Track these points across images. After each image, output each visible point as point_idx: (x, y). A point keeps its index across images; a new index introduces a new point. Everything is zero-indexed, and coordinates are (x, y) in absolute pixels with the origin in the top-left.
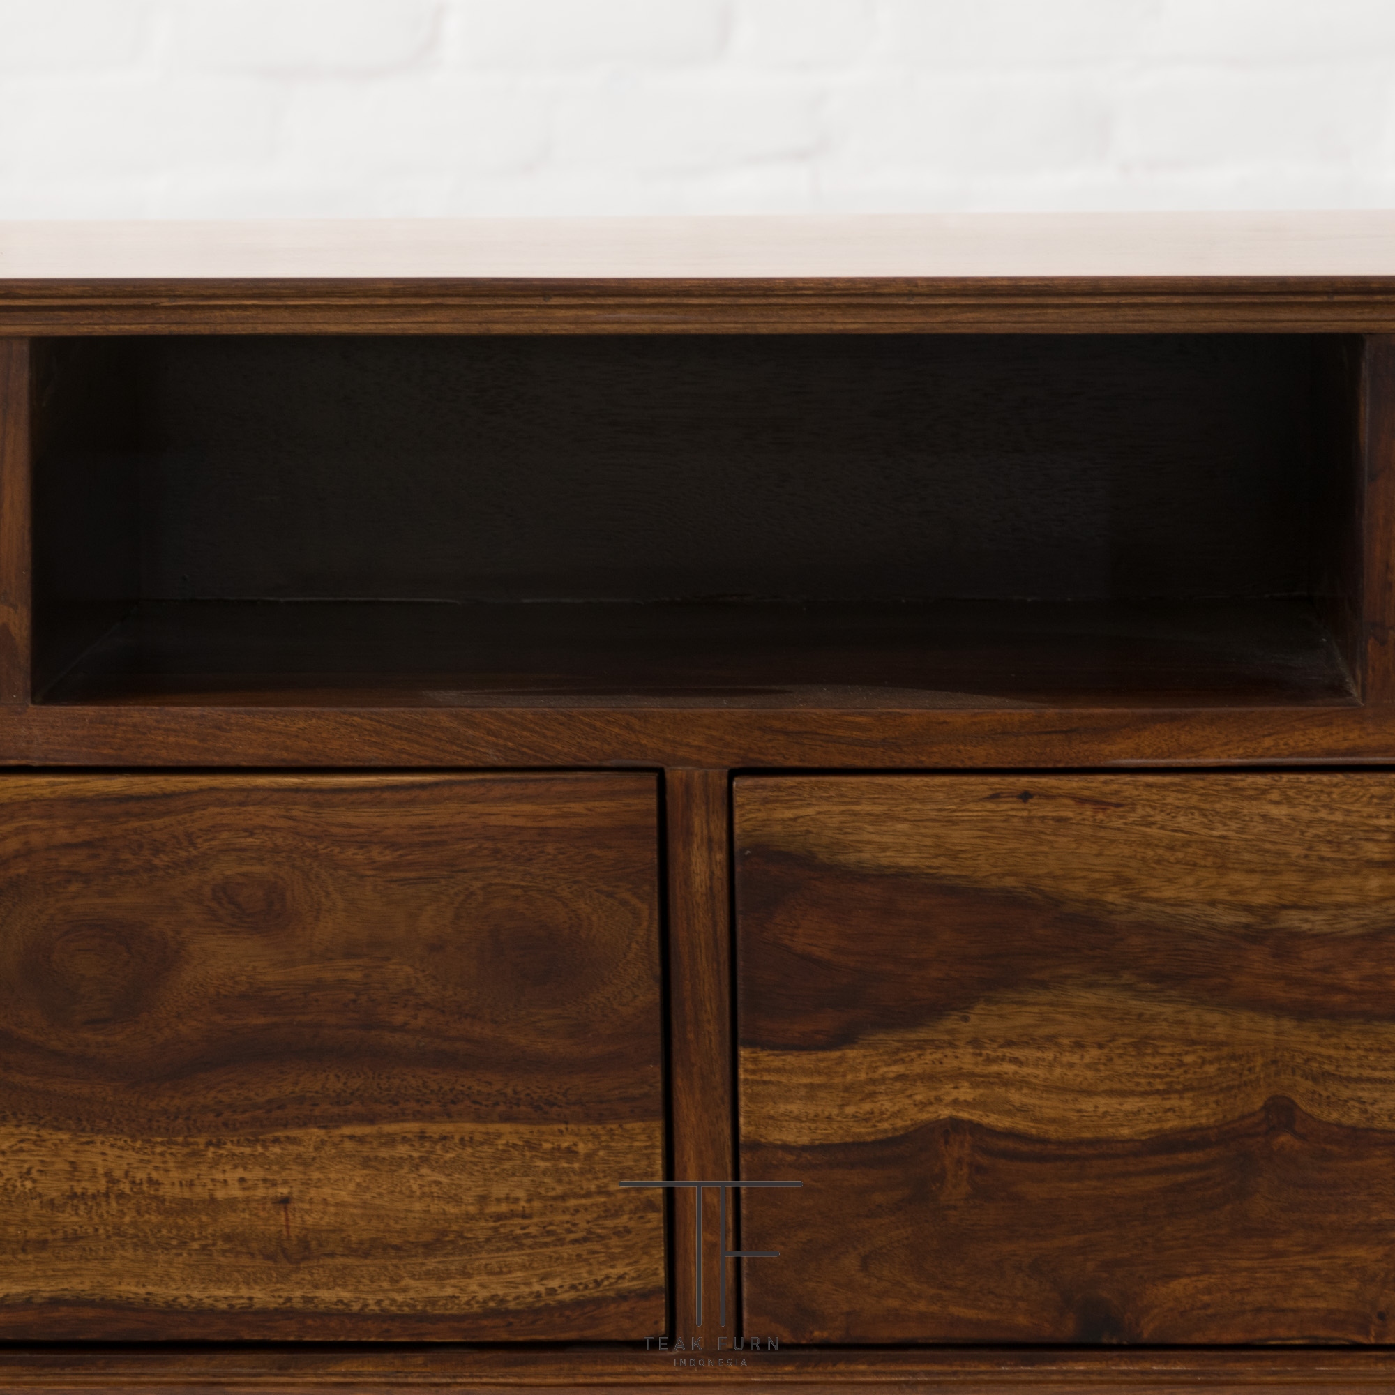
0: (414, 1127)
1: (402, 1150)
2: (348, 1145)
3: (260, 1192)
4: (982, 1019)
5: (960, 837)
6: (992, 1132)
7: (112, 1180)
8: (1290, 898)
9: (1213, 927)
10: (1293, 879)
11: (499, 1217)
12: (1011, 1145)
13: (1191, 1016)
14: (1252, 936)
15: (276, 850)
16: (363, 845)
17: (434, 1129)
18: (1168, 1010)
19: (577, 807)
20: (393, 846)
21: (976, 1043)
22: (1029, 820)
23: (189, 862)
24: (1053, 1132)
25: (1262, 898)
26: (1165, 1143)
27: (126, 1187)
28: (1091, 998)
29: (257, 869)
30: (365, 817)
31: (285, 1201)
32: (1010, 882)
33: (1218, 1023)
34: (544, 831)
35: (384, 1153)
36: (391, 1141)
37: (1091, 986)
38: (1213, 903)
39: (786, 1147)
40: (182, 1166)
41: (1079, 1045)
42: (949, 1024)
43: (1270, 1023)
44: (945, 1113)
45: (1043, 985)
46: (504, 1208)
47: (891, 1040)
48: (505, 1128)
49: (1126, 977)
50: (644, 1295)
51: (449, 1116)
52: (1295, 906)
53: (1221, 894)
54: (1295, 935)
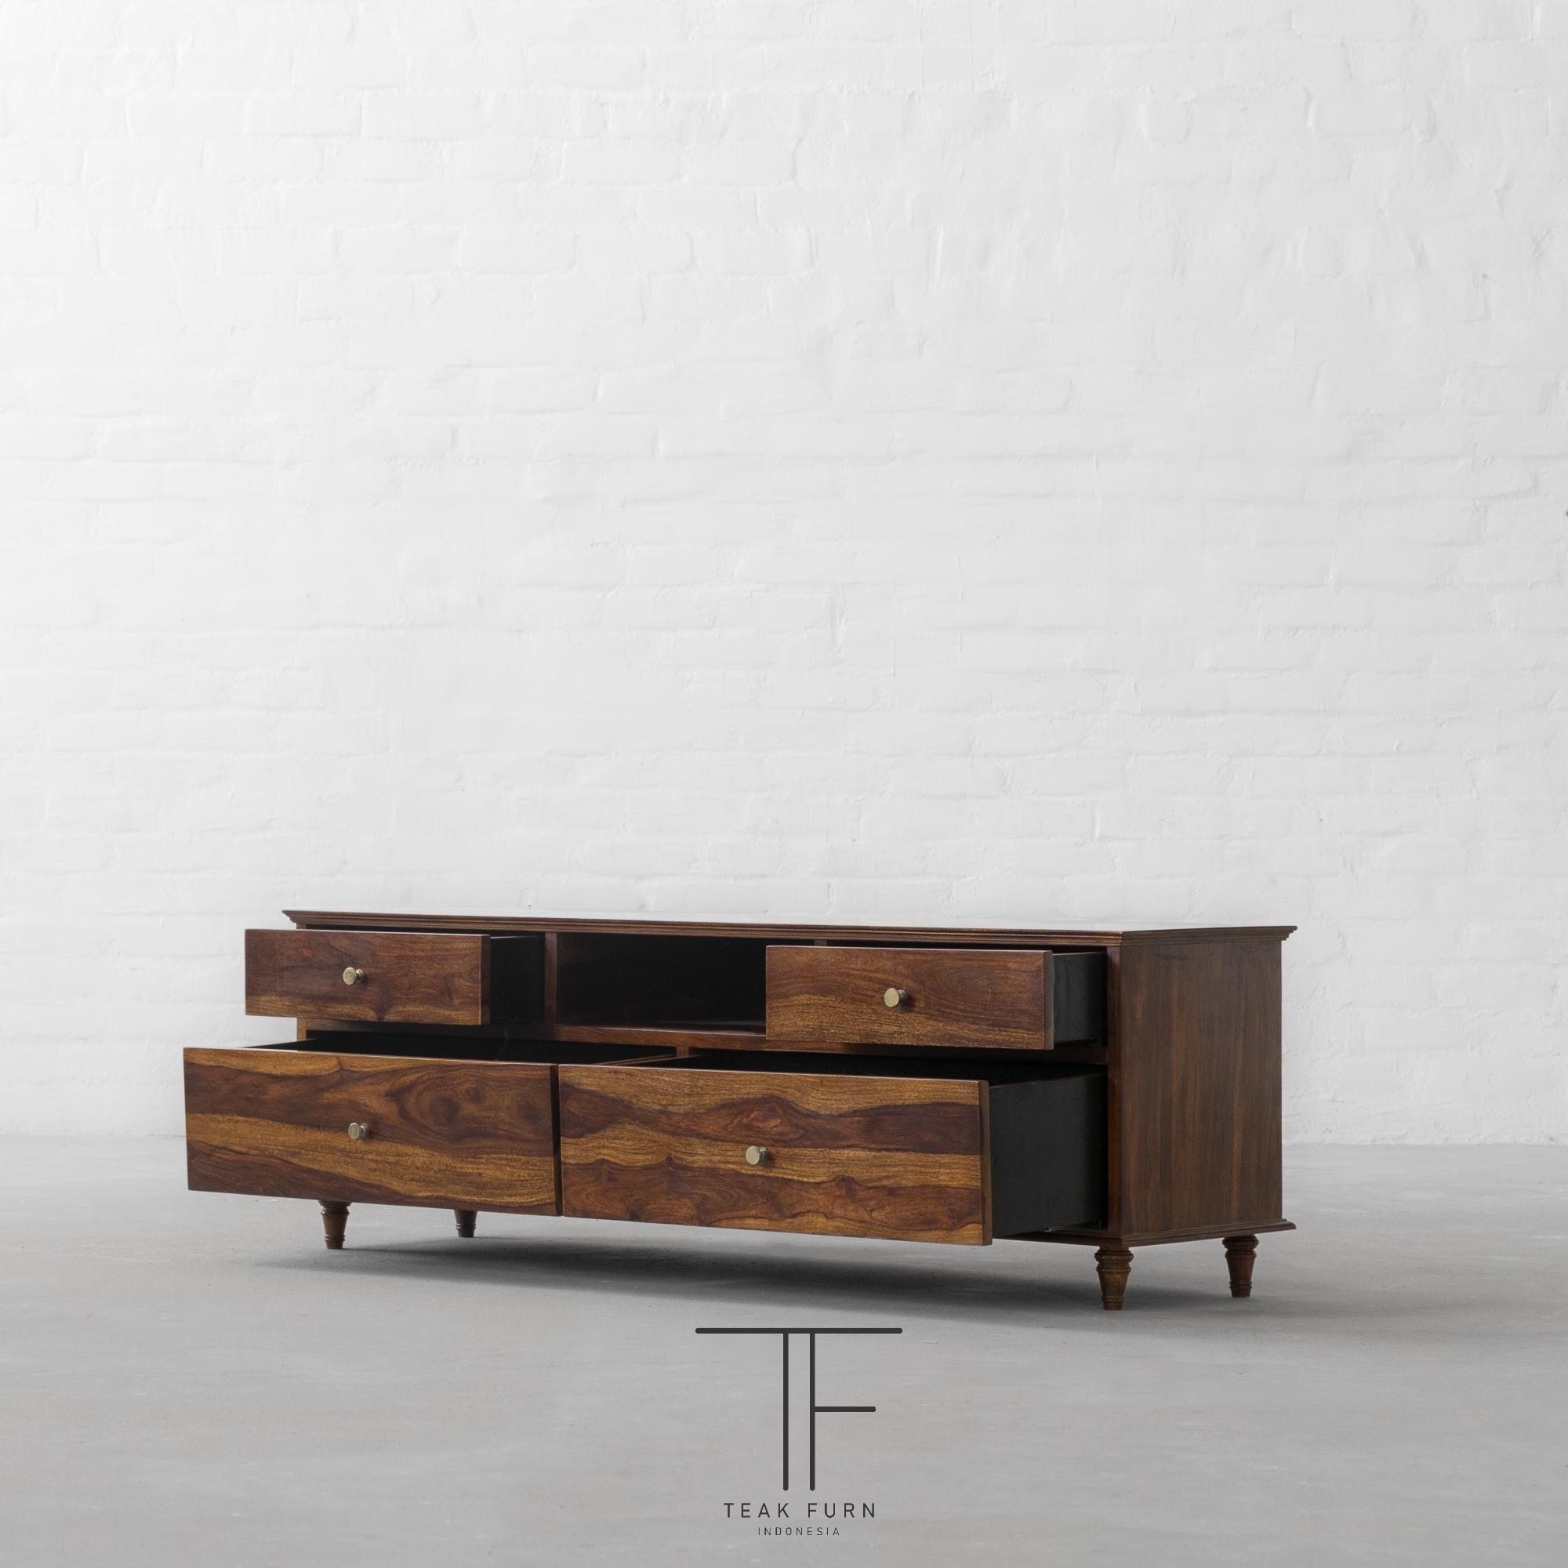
0: (505, 1156)
1: (503, 1162)
2: (493, 1160)
3: (476, 1171)
4: (608, 1132)
5: (603, 1083)
6: (611, 1162)
7: (447, 1166)
8: (670, 1102)
9: (654, 1110)
10: (670, 1097)
11: (522, 1181)
12: (615, 1166)
13: (650, 1133)
14: (662, 1112)
15: (477, 1081)
16: (493, 1081)
17: (510, 1157)
18: (646, 1131)
19: (534, 1073)
20: (499, 1081)
21: (607, 1138)
22: (617, 1079)
23: (461, 1083)
24: (624, 1164)
25: (664, 1102)
26: (648, 1168)
27: (450, 1168)
28: (630, 1127)
29: (473, 1086)
30: (493, 1073)
31: (480, 1174)
32: (613, 1095)
33: (655, 1135)
34: (528, 1079)
35: (499, 1162)
36: (500, 1159)
37: (630, 1124)
38: (654, 1103)
39: (570, 1164)
40: (460, 1163)
41: (628, 1140)
42: (601, 1133)
43: (666, 1137)
44: (602, 1157)
45: (620, 1123)
46: (523, 1179)
47: (590, 1136)
48: (522, 1157)
49: (637, 1122)
50: (551, 1204)
51: (512, 1154)
52: (670, 1105)
53: (656, 1101)
54: (671, 1113)
